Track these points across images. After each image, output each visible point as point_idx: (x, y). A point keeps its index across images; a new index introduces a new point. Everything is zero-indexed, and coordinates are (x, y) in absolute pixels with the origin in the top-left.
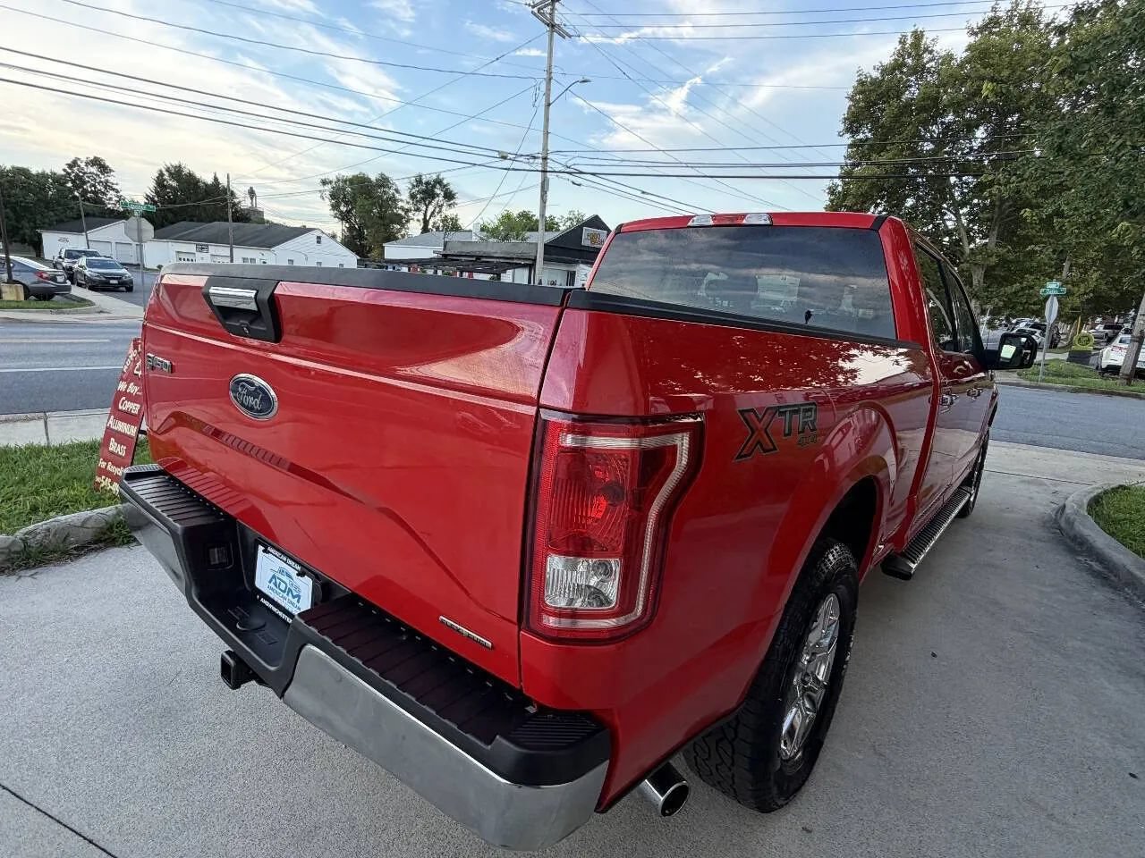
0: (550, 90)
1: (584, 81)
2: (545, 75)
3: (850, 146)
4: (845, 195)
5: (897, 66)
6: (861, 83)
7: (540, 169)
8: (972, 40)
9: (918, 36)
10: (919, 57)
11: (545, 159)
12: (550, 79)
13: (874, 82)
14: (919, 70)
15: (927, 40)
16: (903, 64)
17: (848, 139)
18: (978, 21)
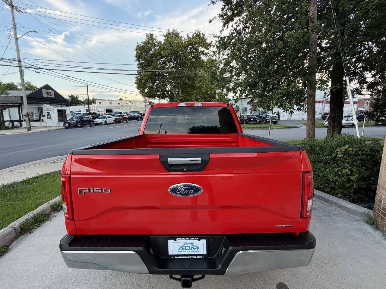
0: (16, 33)
1: (34, 32)
2: (12, 26)
3: (138, 65)
4: (141, 80)
5: (146, 43)
6: (138, 46)
7: (18, 65)
8: (165, 38)
9: (151, 35)
10: (152, 41)
11: (20, 61)
12: (16, 28)
13: (142, 46)
14: (154, 44)
15: (154, 36)
16: (149, 43)
17: (137, 62)
18: (165, 34)
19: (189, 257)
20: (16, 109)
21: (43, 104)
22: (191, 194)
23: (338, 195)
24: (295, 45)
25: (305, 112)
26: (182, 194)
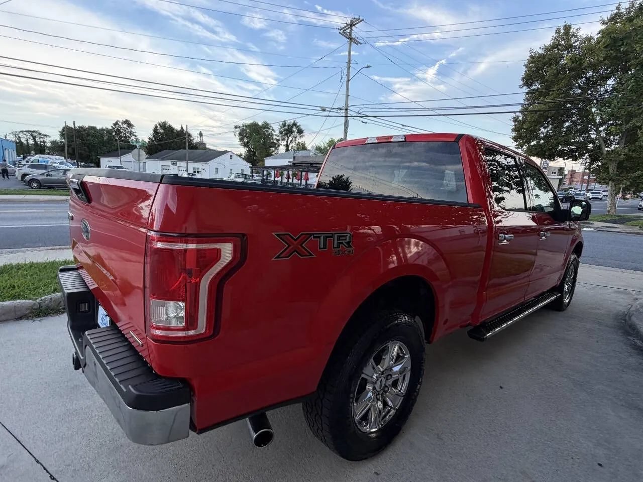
0: (349, 73)
1: (367, 67)
3: (527, 93)
5: (555, 46)
6: (532, 57)
7: (344, 115)
8: (604, 27)
9: (567, 28)
10: (569, 40)
11: (346, 110)
12: (349, 67)
14: (569, 47)
15: (573, 29)
16: (559, 45)
17: (525, 90)
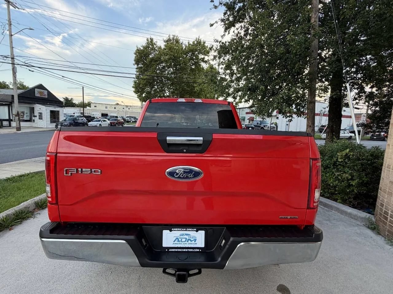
0: (11, 29)
1: (30, 29)
2: (7, 22)
3: (136, 68)
4: (139, 84)
5: (146, 48)
6: (138, 50)
7: (11, 62)
8: (165, 44)
9: (152, 40)
10: (152, 45)
11: (13, 58)
12: (11, 24)
13: (142, 50)
14: (153, 49)
15: (154, 41)
16: (149, 47)
17: (136, 66)
18: (166, 39)
19: (184, 250)
20: (6, 108)
21: (35, 103)
22: (191, 178)
23: (338, 201)
24: (296, 50)
25: (305, 118)
26: (181, 178)
